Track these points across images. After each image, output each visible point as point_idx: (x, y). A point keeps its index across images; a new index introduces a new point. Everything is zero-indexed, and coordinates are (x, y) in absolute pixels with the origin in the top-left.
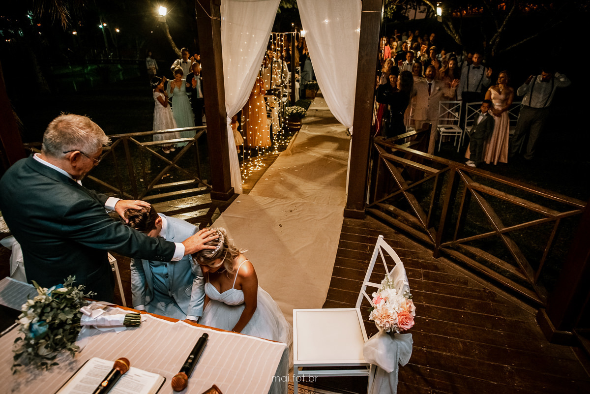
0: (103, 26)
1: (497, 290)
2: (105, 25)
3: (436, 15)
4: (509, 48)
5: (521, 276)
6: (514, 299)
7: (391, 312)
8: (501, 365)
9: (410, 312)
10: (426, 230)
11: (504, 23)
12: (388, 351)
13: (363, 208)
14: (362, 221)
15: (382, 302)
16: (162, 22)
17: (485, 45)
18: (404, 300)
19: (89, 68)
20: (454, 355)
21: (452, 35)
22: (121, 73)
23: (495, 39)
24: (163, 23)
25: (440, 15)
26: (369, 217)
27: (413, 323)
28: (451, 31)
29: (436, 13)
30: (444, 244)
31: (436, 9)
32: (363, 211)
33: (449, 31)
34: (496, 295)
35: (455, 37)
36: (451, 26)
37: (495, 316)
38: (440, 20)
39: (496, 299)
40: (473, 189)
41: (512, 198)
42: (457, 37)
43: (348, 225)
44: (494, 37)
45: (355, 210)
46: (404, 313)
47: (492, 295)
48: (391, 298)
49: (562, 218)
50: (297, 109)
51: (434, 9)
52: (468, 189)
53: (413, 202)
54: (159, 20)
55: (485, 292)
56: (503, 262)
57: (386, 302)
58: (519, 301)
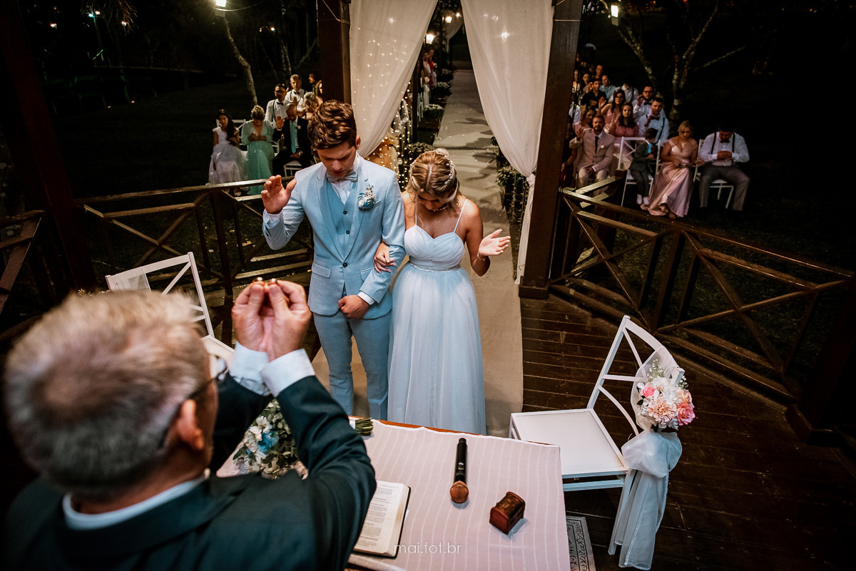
0: (95, 14)
1: (732, 384)
2: (98, 13)
3: (609, 17)
4: (707, 65)
5: (767, 365)
6: (755, 394)
7: (670, 403)
8: (754, 472)
9: (689, 403)
10: (636, 310)
11: (704, 31)
12: (660, 451)
13: (545, 285)
14: (545, 302)
15: (656, 393)
16: (220, 17)
17: (677, 60)
18: (680, 390)
19: (76, 80)
20: (696, 464)
21: (629, 44)
22: (126, 88)
23: (691, 51)
24: (222, 18)
25: (617, 16)
26: (552, 296)
27: (694, 416)
28: (629, 39)
29: (611, 14)
30: (661, 328)
31: (610, 7)
32: (546, 289)
33: (626, 39)
34: (733, 390)
35: (636, 47)
36: (630, 32)
37: (736, 415)
38: (616, 23)
39: (733, 395)
40: (704, 256)
41: (756, 268)
42: (638, 48)
43: (527, 307)
44: (689, 49)
45: (534, 287)
46: (683, 405)
47: (728, 391)
48: (666, 389)
49: (821, 291)
50: (422, 146)
51: (607, 8)
52: (697, 257)
53: (619, 275)
54: (216, 15)
55: (718, 387)
56: (741, 348)
57: (660, 393)
58: (761, 397)
